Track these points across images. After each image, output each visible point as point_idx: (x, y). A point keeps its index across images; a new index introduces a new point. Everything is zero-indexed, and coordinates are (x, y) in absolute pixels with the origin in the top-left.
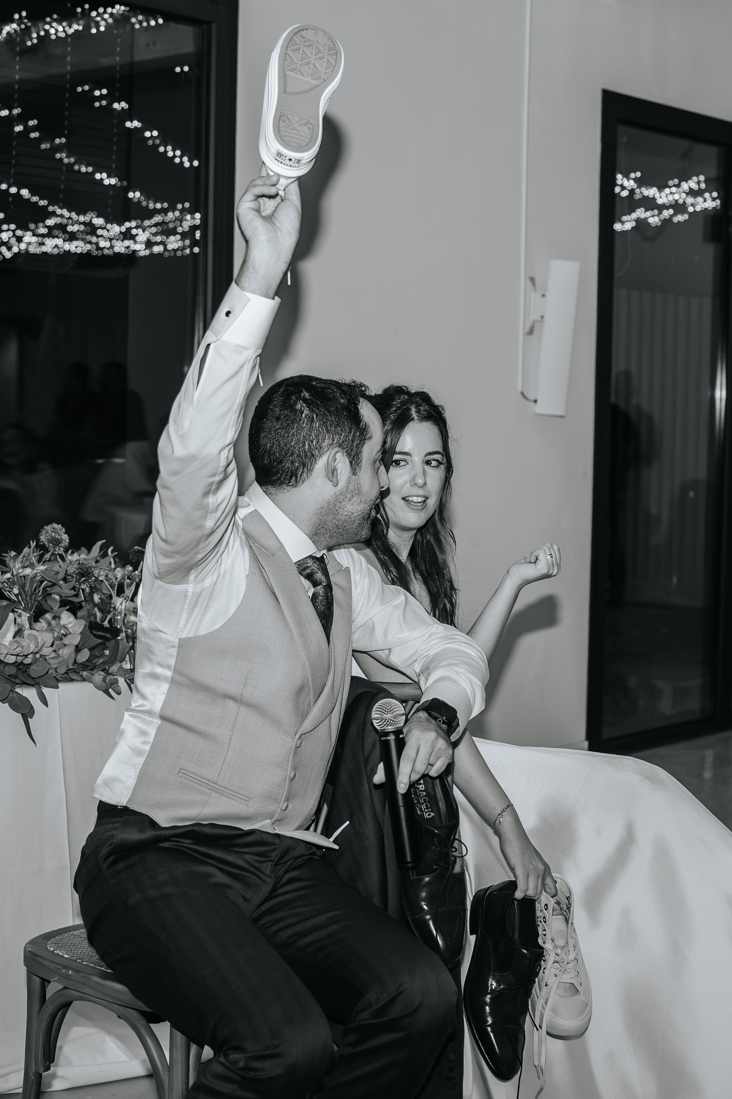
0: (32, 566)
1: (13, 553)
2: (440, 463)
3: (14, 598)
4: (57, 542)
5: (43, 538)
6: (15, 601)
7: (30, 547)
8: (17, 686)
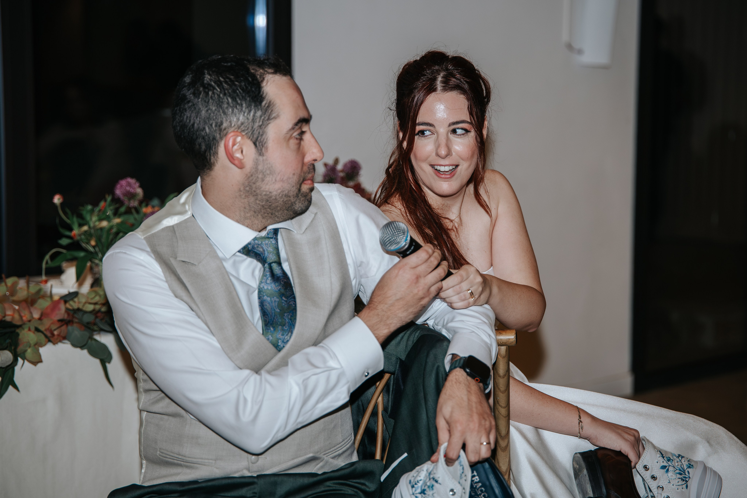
0: (108, 218)
1: (89, 207)
2: (467, 131)
3: (92, 249)
4: (132, 196)
5: (118, 192)
6: (91, 253)
7: (106, 201)
8: (95, 333)
